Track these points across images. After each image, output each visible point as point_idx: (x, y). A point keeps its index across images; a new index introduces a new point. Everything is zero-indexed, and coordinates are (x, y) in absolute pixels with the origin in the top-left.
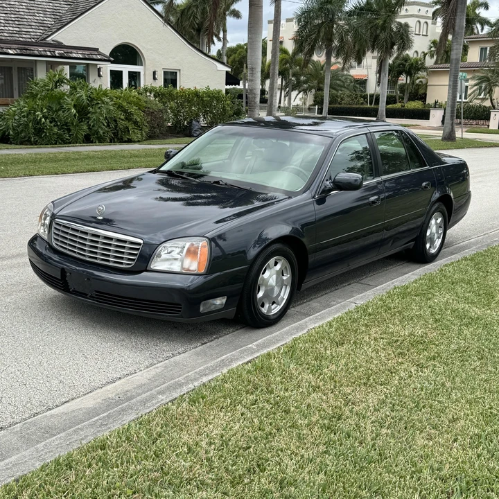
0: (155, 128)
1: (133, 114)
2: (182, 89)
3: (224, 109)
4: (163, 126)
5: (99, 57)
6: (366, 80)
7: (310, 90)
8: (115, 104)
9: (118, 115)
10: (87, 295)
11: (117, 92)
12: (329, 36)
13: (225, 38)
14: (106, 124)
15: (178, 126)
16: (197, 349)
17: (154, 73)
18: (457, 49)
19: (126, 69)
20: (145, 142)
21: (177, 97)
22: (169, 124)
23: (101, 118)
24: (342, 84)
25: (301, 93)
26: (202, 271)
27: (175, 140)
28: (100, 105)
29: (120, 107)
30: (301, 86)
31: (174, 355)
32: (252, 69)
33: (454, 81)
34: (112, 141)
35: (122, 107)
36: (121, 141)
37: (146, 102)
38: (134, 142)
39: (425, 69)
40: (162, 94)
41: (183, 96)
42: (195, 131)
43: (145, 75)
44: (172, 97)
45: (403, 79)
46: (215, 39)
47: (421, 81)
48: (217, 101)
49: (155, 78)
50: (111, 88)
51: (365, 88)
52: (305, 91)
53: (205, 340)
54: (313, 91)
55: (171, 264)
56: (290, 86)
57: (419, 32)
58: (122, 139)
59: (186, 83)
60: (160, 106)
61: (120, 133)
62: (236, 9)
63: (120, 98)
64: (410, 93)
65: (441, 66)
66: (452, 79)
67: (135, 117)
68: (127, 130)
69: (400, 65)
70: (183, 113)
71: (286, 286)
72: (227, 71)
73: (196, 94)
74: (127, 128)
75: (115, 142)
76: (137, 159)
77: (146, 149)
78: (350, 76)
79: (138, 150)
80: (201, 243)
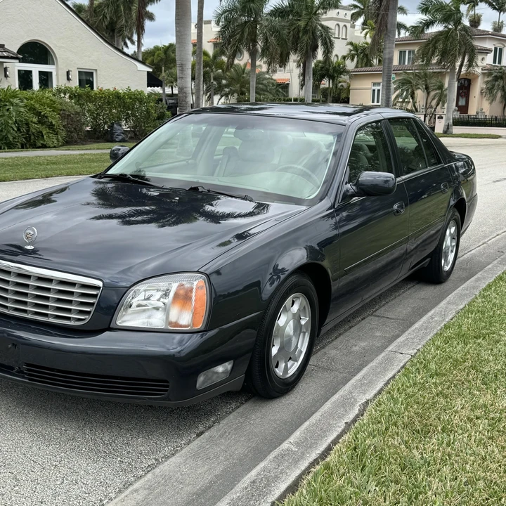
0: (72, 132)
1: (46, 117)
2: (101, 90)
3: (147, 111)
4: (81, 130)
5: (5, 54)
6: (288, 84)
7: (232, 94)
8: (26, 106)
9: (30, 118)
10: (13, 369)
11: (28, 93)
12: (253, 37)
13: (139, 41)
14: (16, 129)
15: (98, 130)
16: (191, 445)
17: (68, 73)
18: (389, 48)
19: (35, 69)
20: (61, 148)
21: (96, 99)
22: (88, 129)
23: (10, 122)
24: (265, 88)
25: (223, 98)
26: (199, 326)
27: (95, 145)
28: (7, 107)
29: (32, 109)
30: (223, 90)
31: (159, 462)
32: (182, 65)
33: (387, 81)
34: (23, 147)
35: (35, 109)
36: (34, 147)
37: (61, 104)
38: (49, 147)
39: (348, 72)
40: (78, 95)
41: (102, 97)
42: (118, 135)
43: (57, 75)
44: (90, 98)
45: (326, 83)
46: (128, 42)
47: (342, 86)
48: (140, 103)
49: (68, 79)
50: (20, 88)
51: (287, 92)
52: (227, 95)
53: (201, 428)
54: (236, 95)
55: (149, 317)
56: (212, 90)
57: (339, 35)
58: (35, 145)
59: (104, 83)
60: (77, 108)
61: (32, 137)
62: (150, 11)
63: (32, 99)
64: (333, 97)
65: (363, 69)
66: (385, 79)
67: (50, 119)
68: (40, 135)
69: (322, 68)
70: (103, 116)
71: (304, 333)
72: (148, 72)
73: (117, 95)
74: (41, 132)
75: (27, 148)
76: (55, 166)
77: (64, 155)
78: (272, 79)
79: (56, 157)
80: (195, 283)
